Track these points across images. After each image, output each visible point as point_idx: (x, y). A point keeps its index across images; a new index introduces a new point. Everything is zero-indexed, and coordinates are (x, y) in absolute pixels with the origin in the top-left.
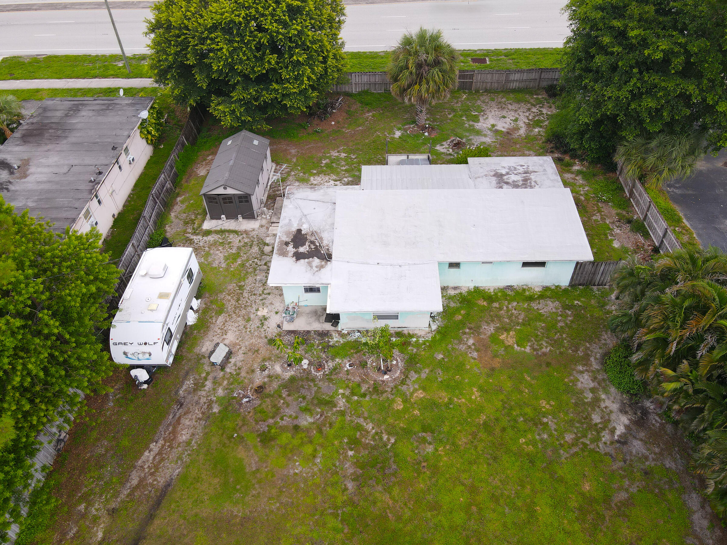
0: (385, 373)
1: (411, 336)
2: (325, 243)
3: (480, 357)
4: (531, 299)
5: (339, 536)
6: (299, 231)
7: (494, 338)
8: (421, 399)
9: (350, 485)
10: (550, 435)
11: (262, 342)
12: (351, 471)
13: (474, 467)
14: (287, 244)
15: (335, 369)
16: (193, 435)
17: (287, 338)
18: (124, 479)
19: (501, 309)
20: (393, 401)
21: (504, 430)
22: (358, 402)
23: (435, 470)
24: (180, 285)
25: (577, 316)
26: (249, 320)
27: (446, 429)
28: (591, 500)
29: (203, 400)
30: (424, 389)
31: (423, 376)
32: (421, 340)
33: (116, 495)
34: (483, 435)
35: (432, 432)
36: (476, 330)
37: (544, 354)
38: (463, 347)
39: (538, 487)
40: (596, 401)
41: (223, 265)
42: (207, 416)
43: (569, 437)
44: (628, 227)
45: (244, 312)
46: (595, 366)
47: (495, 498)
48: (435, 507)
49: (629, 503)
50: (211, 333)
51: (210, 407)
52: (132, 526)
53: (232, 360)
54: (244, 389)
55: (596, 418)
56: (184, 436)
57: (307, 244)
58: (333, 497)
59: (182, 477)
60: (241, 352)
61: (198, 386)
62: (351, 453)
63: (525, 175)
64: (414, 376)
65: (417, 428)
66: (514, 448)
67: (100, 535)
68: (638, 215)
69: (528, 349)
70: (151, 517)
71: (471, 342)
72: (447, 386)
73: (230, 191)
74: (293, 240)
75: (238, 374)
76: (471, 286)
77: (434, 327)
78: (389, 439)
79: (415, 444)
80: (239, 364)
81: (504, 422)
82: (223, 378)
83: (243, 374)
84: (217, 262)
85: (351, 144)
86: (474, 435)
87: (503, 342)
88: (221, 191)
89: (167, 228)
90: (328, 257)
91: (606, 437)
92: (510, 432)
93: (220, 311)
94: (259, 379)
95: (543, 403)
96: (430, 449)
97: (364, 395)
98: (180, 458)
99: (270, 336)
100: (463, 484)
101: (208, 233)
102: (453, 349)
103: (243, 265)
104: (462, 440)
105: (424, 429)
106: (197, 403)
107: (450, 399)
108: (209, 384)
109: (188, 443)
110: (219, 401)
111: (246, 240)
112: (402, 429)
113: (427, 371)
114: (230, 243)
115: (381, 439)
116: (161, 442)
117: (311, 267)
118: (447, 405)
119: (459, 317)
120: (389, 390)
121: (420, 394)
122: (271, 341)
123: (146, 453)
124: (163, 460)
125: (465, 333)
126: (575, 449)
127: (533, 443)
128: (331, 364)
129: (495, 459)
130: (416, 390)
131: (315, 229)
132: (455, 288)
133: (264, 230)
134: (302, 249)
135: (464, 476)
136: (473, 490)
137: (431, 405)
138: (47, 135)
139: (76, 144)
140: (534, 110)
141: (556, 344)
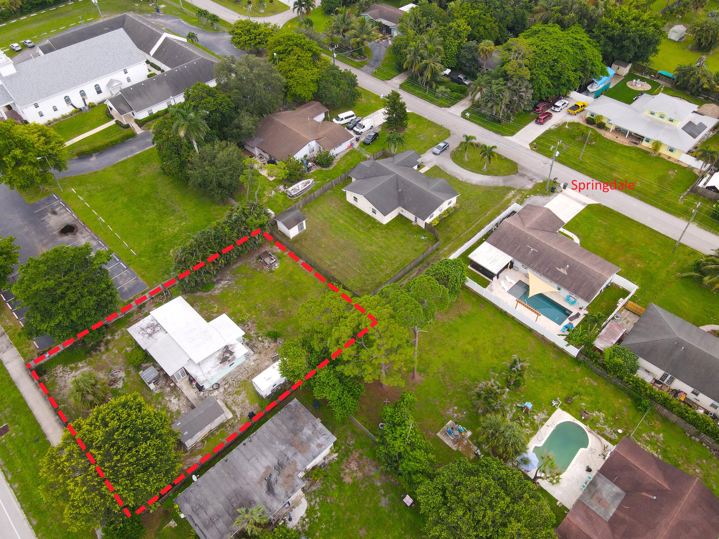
10: (238, 290)
11: (262, 355)
14: (229, 361)
23: (264, 301)
26: (258, 364)
28: (248, 279)
34: (248, 299)
37: (214, 302)
39: (252, 286)
40: (221, 288)
41: (244, 392)
43: (236, 287)
44: (143, 309)
46: (210, 292)
47: (261, 290)
48: (271, 296)
49: (244, 274)
54: (278, 345)
55: (226, 286)
65: (257, 310)
66: (246, 293)
69: (216, 305)
80: (273, 353)
81: (242, 298)
83: (274, 349)
86: (249, 301)
90: (227, 347)
91: (230, 283)
95: (230, 295)
96: (260, 305)
97: (258, 323)
101: (234, 412)
103: (239, 387)
104: (252, 301)
105: (256, 308)
111: (227, 397)
113: (240, 317)
120: (252, 320)
122: (260, 353)
126: (238, 285)
127: (242, 292)
129: (252, 295)
131: (217, 360)
133: (218, 397)
134: (228, 355)
135: (260, 297)
136: (262, 294)
137: (249, 311)
138: (239, 502)
139: (235, 480)
140: (61, 374)
141: (209, 301)
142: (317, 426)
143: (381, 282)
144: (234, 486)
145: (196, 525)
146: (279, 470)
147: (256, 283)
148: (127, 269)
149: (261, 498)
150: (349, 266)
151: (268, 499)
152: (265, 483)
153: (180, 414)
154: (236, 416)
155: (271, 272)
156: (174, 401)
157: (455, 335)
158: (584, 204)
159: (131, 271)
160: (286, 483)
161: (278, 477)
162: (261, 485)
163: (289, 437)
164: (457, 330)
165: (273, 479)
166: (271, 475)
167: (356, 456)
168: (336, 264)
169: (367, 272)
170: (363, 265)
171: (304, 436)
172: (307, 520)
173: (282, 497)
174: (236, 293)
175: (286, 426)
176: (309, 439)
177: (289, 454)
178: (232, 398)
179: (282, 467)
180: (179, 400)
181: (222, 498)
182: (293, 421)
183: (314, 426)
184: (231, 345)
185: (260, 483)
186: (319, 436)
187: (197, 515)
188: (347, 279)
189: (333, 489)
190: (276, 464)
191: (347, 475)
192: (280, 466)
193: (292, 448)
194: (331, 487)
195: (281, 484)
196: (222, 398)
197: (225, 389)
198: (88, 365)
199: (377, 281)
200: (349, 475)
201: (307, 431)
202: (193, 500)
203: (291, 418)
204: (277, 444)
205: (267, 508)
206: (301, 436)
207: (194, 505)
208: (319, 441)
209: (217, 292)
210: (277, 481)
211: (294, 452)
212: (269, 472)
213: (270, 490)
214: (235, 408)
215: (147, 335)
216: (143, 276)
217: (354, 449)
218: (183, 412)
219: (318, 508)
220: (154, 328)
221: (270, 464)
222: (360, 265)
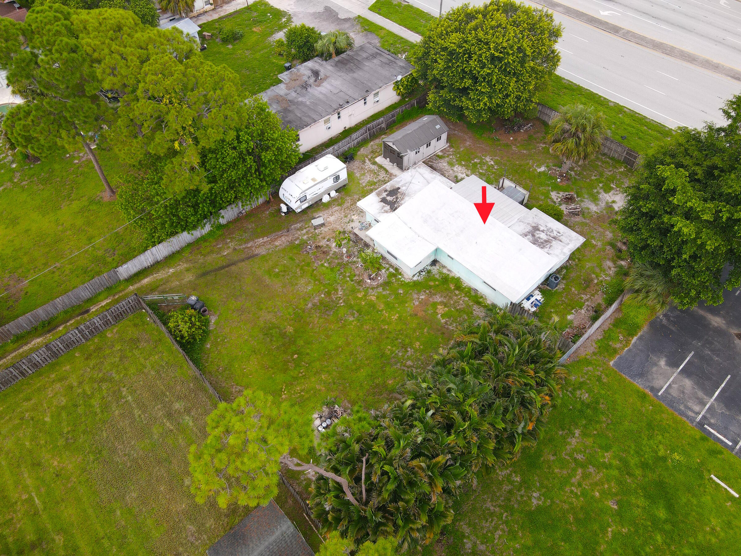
0: (370, 279)
1: (400, 274)
2: (402, 202)
3: (417, 306)
4: (478, 303)
5: (288, 316)
6: (399, 188)
7: (435, 304)
8: (371, 300)
9: (310, 305)
10: (403, 356)
11: (340, 230)
12: (316, 301)
13: (358, 338)
14: (386, 191)
15: (354, 262)
16: (281, 245)
17: (351, 236)
18: (247, 242)
19: (457, 295)
20: (360, 292)
21: (388, 338)
22: (347, 281)
23: (344, 327)
24: (325, 180)
26: (346, 217)
27: (366, 318)
28: (385, 386)
29: (297, 235)
30: (378, 298)
31: (384, 293)
32: (403, 279)
33: (241, 245)
34: (377, 332)
35: (360, 315)
36: (431, 294)
37: (448, 329)
38: (416, 296)
39: (372, 365)
41: (364, 184)
42: (292, 242)
43: (409, 363)
45: (348, 212)
47: (352, 353)
48: (328, 337)
50: (327, 211)
51: (296, 240)
52: (236, 258)
53: (322, 228)
54: (314, 242)
56: (277, 243)
57: (394, 197)
58: (300, 303)
59: (264, 256)
60: (329, 228)
61: (301, 229)
62: (323, 296)
63: (551, 238)
64: (380, 290)
65: (356, 308)
66: (382, 347)
67: (226, 253)
69: (443, 321)
70: (243, 260)
71: (423, 297)
72: (387, 304)
73: (394, 147)
74: (390, 191)
75: (318, 235)
76: (458, 275)
77: (415, 278)
78: (341, 303)
79: (349, 313)
80: (323, 232)
81: (392, 336)
82: (312, 233)
83: (320, 237)
84: (363, 181)
85: (505, 159)
86: (374, 329)
87: (437, 308)
88: (391, 144)
89: (362, 149)
90: (394, 209)
92: (389, 341)
93: (340, 205)
94: (323, 243)
95: (418, 344)
96: (351, 319)
97: (352, 281)
98: (269, 249)
99: (346, 230)
100: (347, 339)
101: (375, 163)
102: (411, 293)
105: (359, 311)
106: (294, 235)
107: (382, 310)
108: (305, 231)
109: (276, 247)
110: (302, 240)
112: (351, 304)
113: (388, 292)
114: (379, 175)
115: (339, 300)
116: (269, 239)
117: (382, 209)
118: (378, 311)
119: (432, 283)
120: (364, 286)
121: (374, 298)
122: (344, 232)
123: (261, 239)
124: (264, 245)
125: (425, 292)
126: (406, 369)
127: (392, 352)
128: (355, 259)
129: (370, 343)
130: (374, 295)
131: (406, 192)
132: (449, 270)
134: (389, 198)
135: (350, 337)
136: (348, 344)
137: (372, 306)
138: (348, 65)
139: (355, 79)
144: (355, 75)
145: (389, 54)
146: (307, 84)
148: (701, 425)
149: (325, 68)
150: (143, 407)
151: (318, 67)
152: (322, 76)
153: (448, 162)
155: (330, 405)
159: (688, 417)
160: (299, 76)
161: (307, 80)
162: (326, 75)
163: (294, 107)
165: (313, 78)
166: (315, 81)
168: (169, 415)
170: (105, 407)
171: (275, 107)
174: (404, 347)
175: (296, 115)
177: (293, 94)
178: (380, 178)
179: (303, 86)
181: (366, 68)
182: (287, 119)
185: (327, 77)
190: (309, 88)
192: (305, 86)
195: (304, 75)
202: (397, 67)
204: (308, 102)
207: (395, 65)
210: (309, 77)
211: (288, 96)
212: (317, 83)
215: (543, 228)
216: (643, 397)
220: (537, 240)
221: (316, 88)
222: (114, 406)
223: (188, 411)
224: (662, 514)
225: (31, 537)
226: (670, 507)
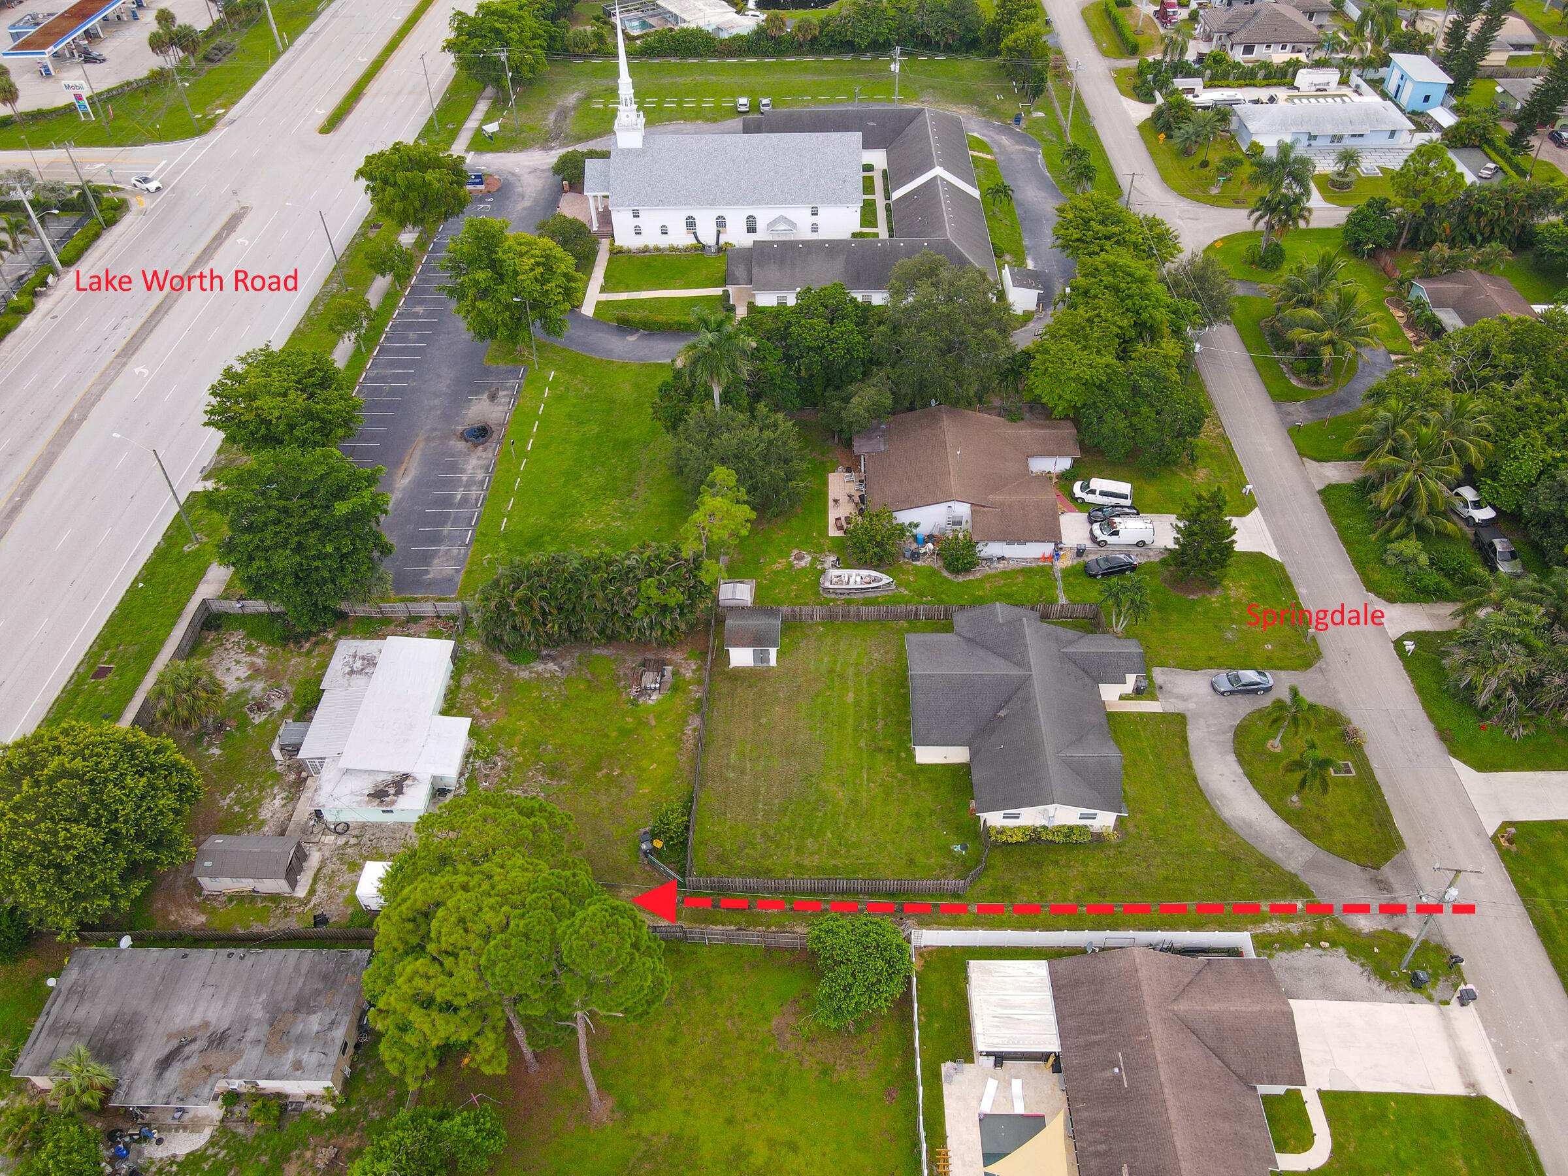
0: (497, 764)
2: (388, 778)
4: (458, 687)
10: (553, 695)
14: (384, 802)
19: (462, 703)
20: (517, 762)
21: (545, 714)
22: (513, 779)
23: (563, 745)
25: (478, 667)
27: (539, 739)
28: (589, 687)
30: (512, 747)
34: (546, 723)
35: (540, 745)
36: (476, 717)
37: (502, 688)
38: (487, 725)
39: (579, 705)
40: (537, 672)
43: (556, 688)
46: (516, 668)
47: (581, 723)
48: (581, 747)
49: (593, 675)
55: (548, 675)
57: (386, 789)
63: (357, 659)
65: (536, 752)
66: (557, 711)
68: (403, 616)
69: (497, 695)
71: (484, 721)
72: (512, 736)
74: (379, 798)
78: (541, 765)
79: (546, 753)
81: (542, 713)
86: (546, 727)
87: (488, 706)
90: (406, 776)
91: (559, 674)
92: (547, 712)
95: (533, 695)
96: (550, 747)
97: (509, 776)
101: (312, 892)
102: (487, 730)
103: (366, 857)
104: (548, 732)
105: (537, 748)
107: (521, 735)
111: (334, 859)
112: (535, 758)
113: (500, 744)
117: (412, 785)
118: (525, 737)
120: (509, 763)
121: (515, 749)
125: (476, 723)
126: (562, 687)
127: (555, 703)
129: (561, 720)
130: (512, 751)
131: (371, 785)
133: (325, 848)
135: (567, 734)
136: (576, 731)
137: (524, 745)
138: (118, 1037)
140: (229, 646)
141: (496, 682)
142: (337, 1028)
143: (771, 871)
144: (143, 1006)
145: (48, 1013)
146: (211, 1043)
147: (590, 705)
148: (467, 546)
149: (142, 1063)
150: (756, 793)
151: (148, 1072)
152: (175, 1043)
153: (260, 829)
154: (309, 902)
155: (634, 702)
156: (278, 802)
157: (768, 1098)
158: (1472, 1085)
159: (466, 552)
160: (192, 1074)
161: (196, 1055)
162: (168, 1041)
163: (284, 1006)
164: (783, 1092)
165: (187, 1050)
166: (194, 1040)
167: (349, 1145)
168: (743, 772)
169: (772, 832)
170: (783, 811)
171: (300, 1027)
172: (174, 1168)
173: (162, 1092)
174: (545, 699)
175: (304, 984)
176: (300, 1039)
177: (251, 1034)
178: (336, 866)
179: (219, 1044)
180: (283, 806)
181: (112, 1010)
182: (321, 986)
183: (333, 1023)
184: (415, 779)
185: (170, 1037)
186: (319, 1049)
187: (67, 1000)
188: (725, 814)
189: (258, 1161)
190: (220, 1032)
191: (300, 1162)
192: (219, 1040)
193: (266, 1028)
194: (260, 1155)
195: (185, 1071)
196: (327, 855)
197: (347, 843)
198: (268, 658)
199: (768, 863)
200: (303, 1164)
201: (314, 1023)
202: (89, 973)
203: (325, 978)
204: (260, 1000)
205: (129, 1087)
206: (299, 1020)
207: (81, 982)
208: (305, 1057)
209: (525, 675)
210: (188, 1058)
211: (261, 1037)
212: (199, 1034)
213: (164, 1064)
214: (320, 887)
215: (348, 669)
216: (468, 572)
217: (363, 1129)
218: (266, 829)
219: (207, 1168)
220: (368, 665)
221: (213, 1023)
222: (775, 808)
223: (728, 766)
224: (547, 538)
225: (880, 757)
226: (541, 536)
